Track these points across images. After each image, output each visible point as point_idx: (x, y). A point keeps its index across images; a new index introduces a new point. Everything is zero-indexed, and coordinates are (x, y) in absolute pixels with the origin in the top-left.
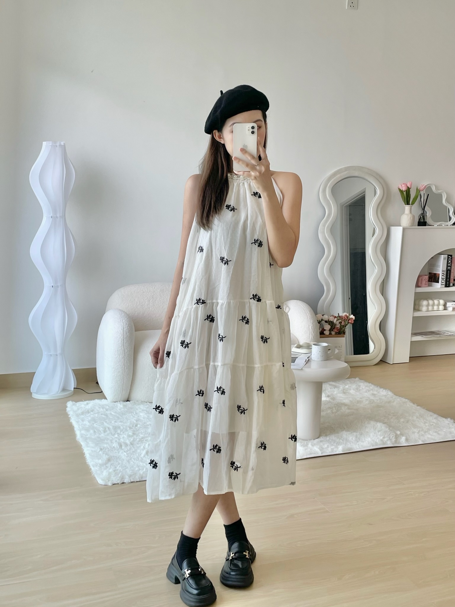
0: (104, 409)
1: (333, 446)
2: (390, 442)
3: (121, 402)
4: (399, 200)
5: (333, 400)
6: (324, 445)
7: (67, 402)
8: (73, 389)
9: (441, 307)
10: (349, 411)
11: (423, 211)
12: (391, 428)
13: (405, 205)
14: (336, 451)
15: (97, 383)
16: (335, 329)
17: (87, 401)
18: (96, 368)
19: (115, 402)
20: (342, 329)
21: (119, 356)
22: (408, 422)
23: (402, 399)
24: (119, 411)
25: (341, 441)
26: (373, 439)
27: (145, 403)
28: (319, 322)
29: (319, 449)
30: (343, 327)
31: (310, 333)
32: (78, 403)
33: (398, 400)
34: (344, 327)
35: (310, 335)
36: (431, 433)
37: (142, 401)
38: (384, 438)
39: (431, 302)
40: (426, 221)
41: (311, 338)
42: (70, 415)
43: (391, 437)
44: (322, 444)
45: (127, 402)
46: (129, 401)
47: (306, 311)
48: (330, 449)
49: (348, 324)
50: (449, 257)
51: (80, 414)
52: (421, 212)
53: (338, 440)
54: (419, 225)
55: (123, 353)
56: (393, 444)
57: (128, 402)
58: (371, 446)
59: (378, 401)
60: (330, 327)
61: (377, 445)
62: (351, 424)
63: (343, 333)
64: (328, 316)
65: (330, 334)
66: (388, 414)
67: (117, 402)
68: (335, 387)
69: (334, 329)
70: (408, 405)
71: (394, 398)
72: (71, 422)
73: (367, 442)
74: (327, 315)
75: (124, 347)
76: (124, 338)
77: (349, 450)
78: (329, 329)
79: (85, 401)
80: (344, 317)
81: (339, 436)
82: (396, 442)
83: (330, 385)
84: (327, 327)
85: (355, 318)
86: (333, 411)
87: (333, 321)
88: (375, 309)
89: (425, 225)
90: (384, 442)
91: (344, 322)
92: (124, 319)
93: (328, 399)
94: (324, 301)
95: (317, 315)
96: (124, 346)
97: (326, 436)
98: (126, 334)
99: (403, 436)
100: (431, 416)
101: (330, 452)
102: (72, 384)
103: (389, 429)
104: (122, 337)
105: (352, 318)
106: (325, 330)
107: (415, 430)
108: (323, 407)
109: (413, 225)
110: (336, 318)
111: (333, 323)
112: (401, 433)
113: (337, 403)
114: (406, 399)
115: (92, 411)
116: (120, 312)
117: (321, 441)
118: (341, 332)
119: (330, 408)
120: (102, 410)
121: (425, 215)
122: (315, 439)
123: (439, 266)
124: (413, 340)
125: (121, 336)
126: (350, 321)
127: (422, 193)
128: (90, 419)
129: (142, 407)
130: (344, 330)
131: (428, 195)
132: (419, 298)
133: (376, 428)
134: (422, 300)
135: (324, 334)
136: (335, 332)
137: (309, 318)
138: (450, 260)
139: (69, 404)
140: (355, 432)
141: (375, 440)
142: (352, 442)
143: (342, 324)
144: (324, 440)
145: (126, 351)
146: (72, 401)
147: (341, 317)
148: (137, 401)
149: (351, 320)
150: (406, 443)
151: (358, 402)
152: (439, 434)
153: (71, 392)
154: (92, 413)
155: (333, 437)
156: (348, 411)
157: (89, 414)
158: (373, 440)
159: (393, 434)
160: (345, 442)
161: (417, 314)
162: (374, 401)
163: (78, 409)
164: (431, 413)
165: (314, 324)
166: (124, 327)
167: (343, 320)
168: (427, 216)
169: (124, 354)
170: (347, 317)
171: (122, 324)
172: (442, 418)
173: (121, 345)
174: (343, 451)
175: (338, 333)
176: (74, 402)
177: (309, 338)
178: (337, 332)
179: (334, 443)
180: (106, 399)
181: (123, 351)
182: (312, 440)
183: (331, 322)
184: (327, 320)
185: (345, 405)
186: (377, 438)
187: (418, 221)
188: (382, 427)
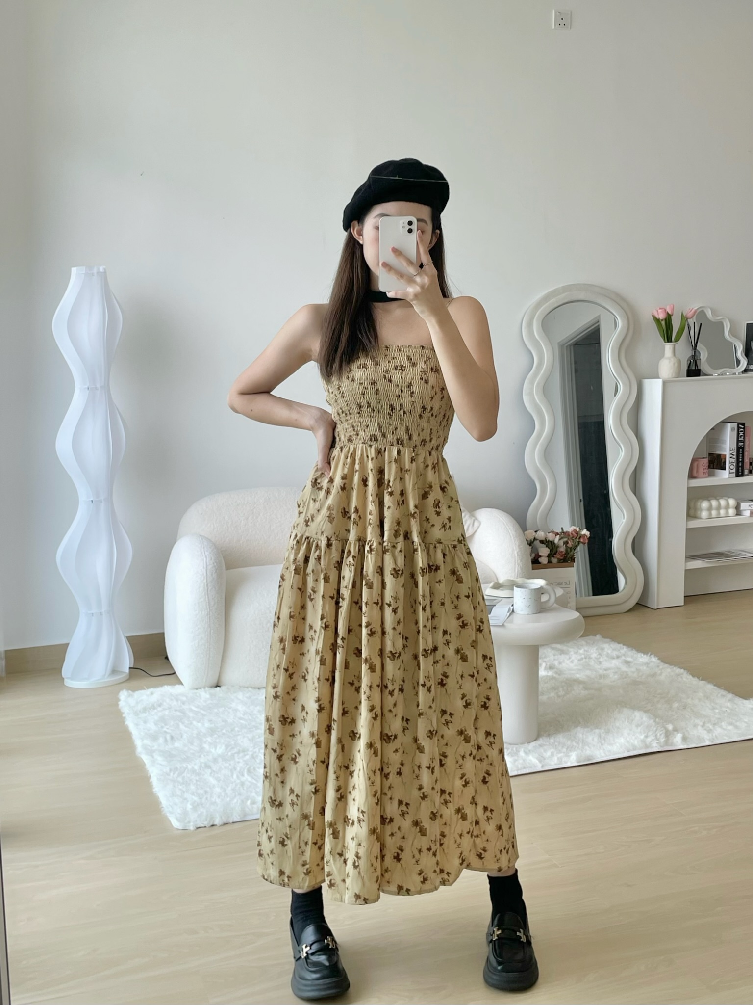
0: (180, 702)
1: (561, 753)
2: (657, 743)
3: (207, 688)
4: (654, 335)
5: (559, 675)
6: (545, 751)
7: (119, 692)
8: (127, 670)
9: (732, 512)
10: (586, 692)
11: (694, 351)
12: (657, 720)
13: (665, 342)
14: (566, 762)
15: (167, 658)
16: (557, 553)
17: (152, 690)
18: (163, 634)
19: (197, 689)
20: (568, 553)
21: (200, 613)
22: (685, 708)
23: (674, 668)
24: (204, 704)
25: (574, 744)
26: (628, 739)
27: (246, 689)
28: (531, 543)
29: (537, 759)
30: (571, 551)
31: (515, 563)
32: (137, 692)
33: (669, 670)
34: (573, 550)
35: (515, 564)
36: (724, 727)
37: (240, 687)
38: (646, 737)
39: (714, 503)
40: (699, 368)
41: (518, 571)
42: (124, 713)
43: (658, 734)
44: (542, 751)
45: (216, 689)
46: (220, 686)
47: (507, 526)
48: (555, 759)
49: (579, 544)
50: (740, 426)
51: (140, 711)
52: (690, 353)
53: (569, 743)
54: (688, 375)
55: (208, 607)
56: (661, 747)
57: (218, 688)
58: (626, 751)
59: (635, 675)
60: (549, 550)
61: (635, 750)
62: (589, 715)
63: (571, 560)
64: (545, 533)
65: (550, 562)
66: (654, 696)
67: (200, 688)
68: (562, 652)
69: (555, 554)
70: (685, 679)
71: (661, 667)
72: (127, 725)
73: (618, 745)
74: (542, 531)
75: (208, 597)
76: (208, 582)
77: (589, 760)
78: (546, 555)
79: (148, 688)
80: (572, 534)
81: (570, 735)
82: (666, 742)
83: (553, 649)
84: (544, 551)
85: (590, 534)
86: (560, 694)
87: (554, 541)
88: (623, 517)
89: (699, 375)
90: (647, 743)
91: (572, 541)
92: (207, 551)
93: (550, 673)
94: (537, 509)
95: (525, 532)
96: (208, 595)
97: (549, 735)
98: (212, 575)
99: (678, 733)
100: (723, 696)
101: (556, 764)
102: (127, 661)
103: (655, 721)
104: (205, 581)
105: (585, 535)
106: (540, 556)
107: (697, 721)
108: (542, 686)
109: (678, 375)
110: (558, 536)
111: (554, 543)
112: (673, 728)
113: (565, 679)
114: (681, 669)
115: (160, 705)
116: (201, 539)
117: (541, 746)
118: (567, 559)
119: (554, 688)
120: (175, 703)
121: (697, 357)
122: (530, 743)
123: (724, 442)
124: (688, 568)
125: (204, 579)
126: (582, 540)
127: (691, 322)
128: (156, 718)
129: (240, 696)
130: (573, 556)
131: (701, 324)
132: (695, 497)
133: (632, 721)
134: (700, 500)
135: (540, 563)
136: (558, 559)
137: (512, 537)
138: (741, 431)
139: (123, 695)
140: (597, 728)
141: (632, 741)
142: (594, 746)
143: (568, 545)
144: (544, 743)
145: (212, 603)
146: (128, 689)
147: (567, 534)
148: (233, 686)
149: (584, 538)
150: (683, 745)
151: (601, 676)
152: (737, 727)
153: (125, 675)
154: (159, 709)
155: (560, 738)
156: (584, 693)
157: (156, 711)
158: (628, 742)
159: (662, 731)
160: (581, 745)
161: (694, 524)
162: (627, 674)
163: (137, 703)
164: (723, 692)
165: (521, 546)
166: (208, 564)
167: (570, 538)
168: (700, 359)
169: (210, 608)
170: (577, 534)
171: (205, 559)
172: (741, 699)
173: (203, 594)
174: (579, 762)
175: (562, 561)
176: (130, 692)
177: (515, 571)
178: (562, 558)
179: (563, 747)
180: (181, 683)
181: (208, 604)
182: (526, 745)
183: (550, 543)
184: (544, 539)
185: (578, 681)
186: (636, 738)
187: (686, 368)
188: (642, 719)
